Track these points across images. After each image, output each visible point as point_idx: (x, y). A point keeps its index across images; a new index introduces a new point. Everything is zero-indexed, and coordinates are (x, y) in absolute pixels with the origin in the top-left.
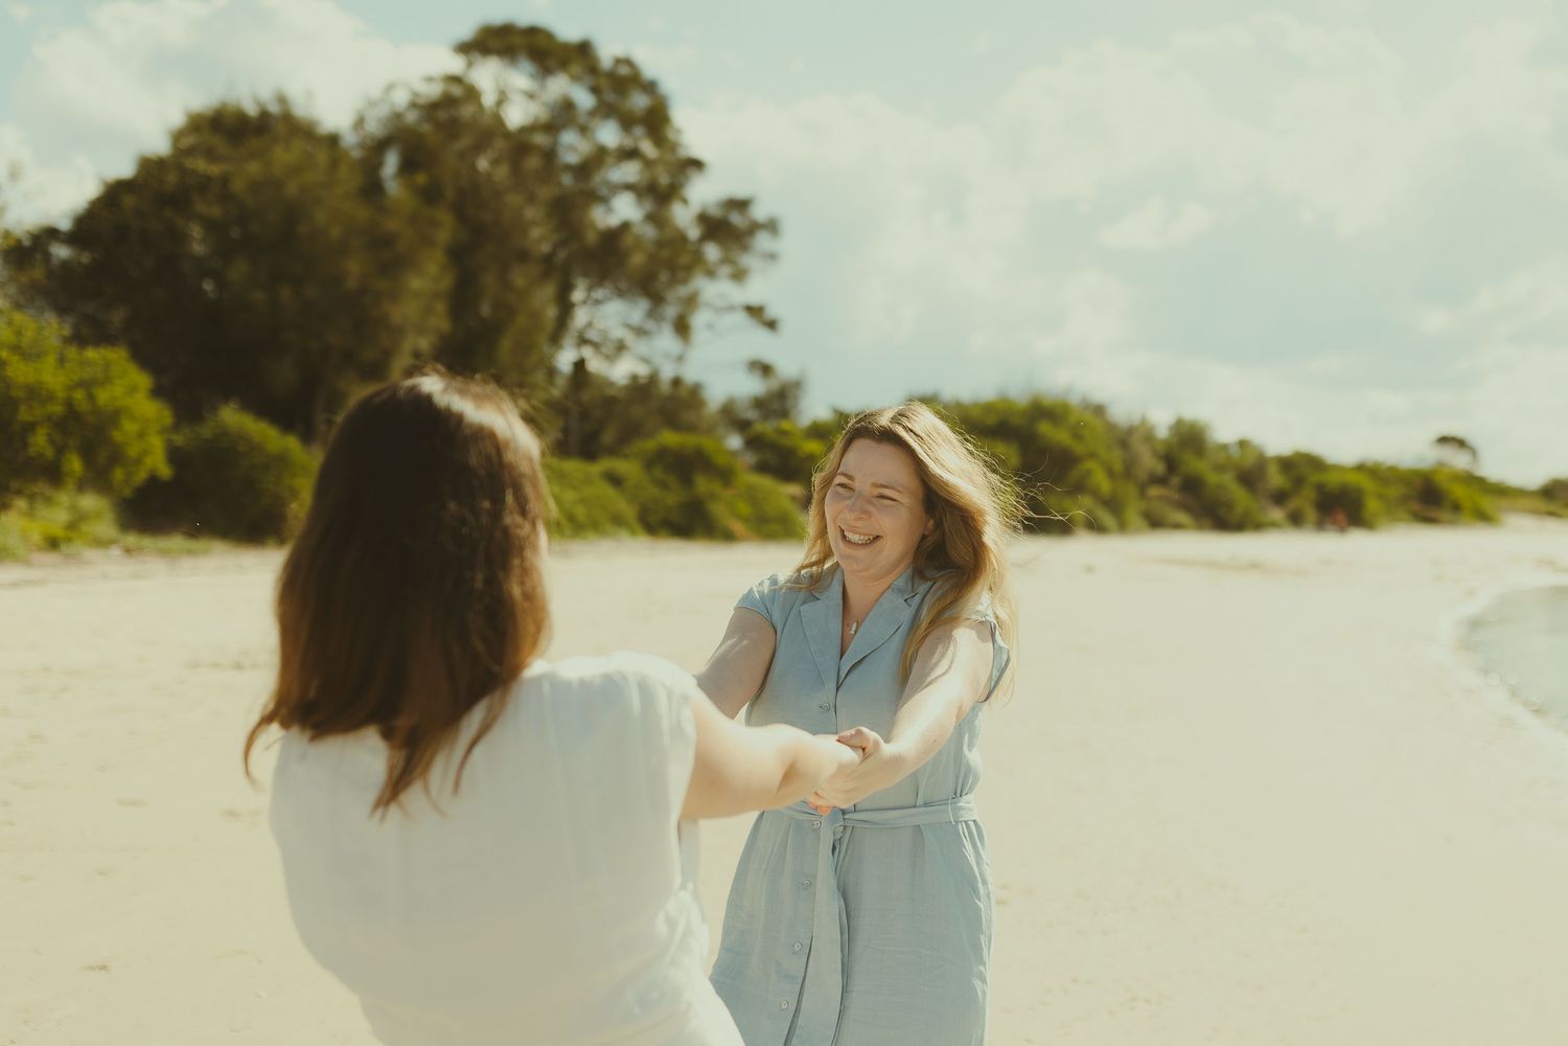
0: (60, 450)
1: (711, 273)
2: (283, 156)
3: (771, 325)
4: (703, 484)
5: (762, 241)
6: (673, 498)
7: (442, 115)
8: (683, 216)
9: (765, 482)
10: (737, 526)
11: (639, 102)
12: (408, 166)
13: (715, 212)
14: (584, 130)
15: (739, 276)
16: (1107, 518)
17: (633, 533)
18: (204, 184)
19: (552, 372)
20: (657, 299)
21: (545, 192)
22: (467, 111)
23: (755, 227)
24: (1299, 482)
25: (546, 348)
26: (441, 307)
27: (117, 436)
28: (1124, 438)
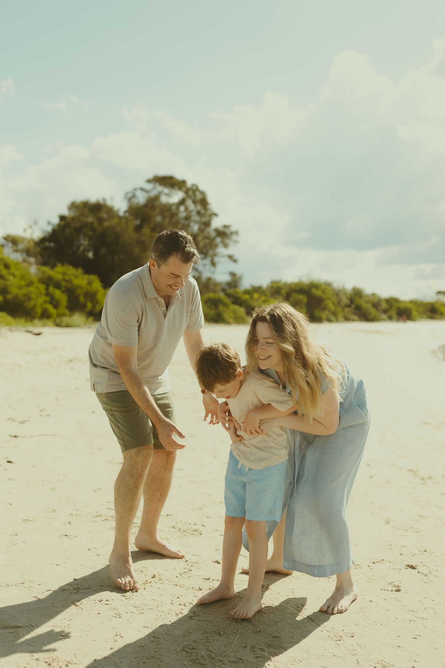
3: (235, 261)
4: (221, 308)
5: (234, 237)
6: (213, 312)
8: (211, 230)
9: (236, 307)
10: (231, 320)
11: (199, 197)
13: (220, 229)
15: (226, 246)
16: (332, 318)
20: (205, 254)
23: (232, 233)
24: (391, 306)
28: (337, 293)
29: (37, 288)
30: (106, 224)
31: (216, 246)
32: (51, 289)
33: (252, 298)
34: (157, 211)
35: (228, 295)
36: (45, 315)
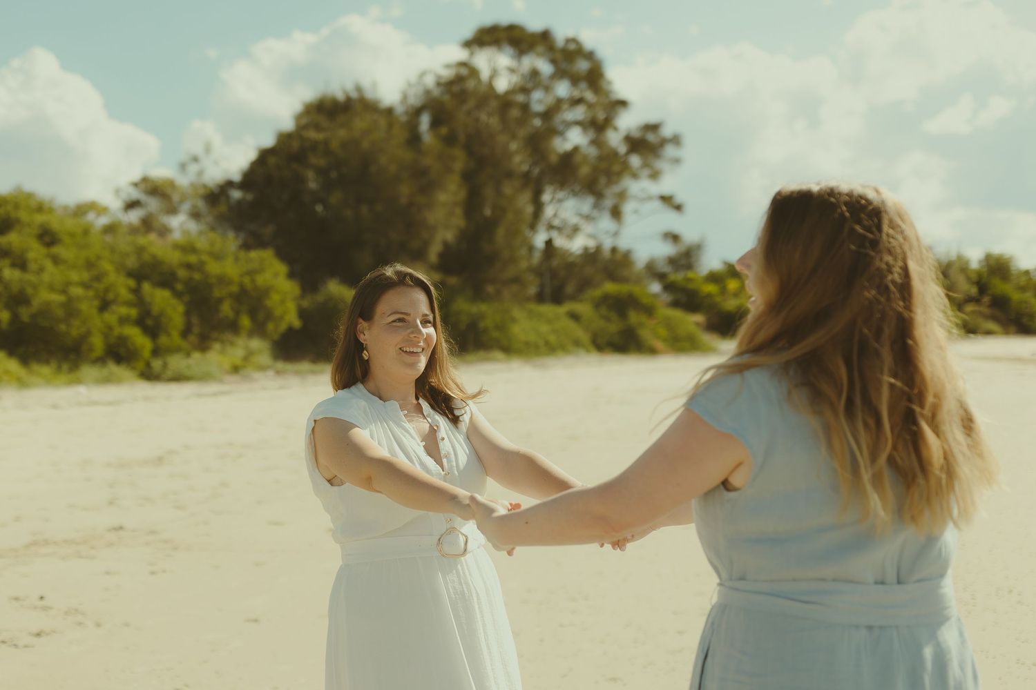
0: (237, 313)
1: (635, 176)
2: (360, 124)
3: (678, 208)
4: (634, 317)
5: (670, 151)
6: (614, 327)
7: (456, 88)
8: (614, 139)
9: (677, 314)
10: (659, 345)
11: (583, 66)
12: (435, 123)
13: (636, 134)
14: (547, 89)
15: (655, 175)
17: (588, 351)
18: (314, 146)
19: (531, 248)
20: (599, 195)
21: (523, 133)
22: (471, 84)
23: (664, 142)
25: (527, 232)
26: (459, 211)
27: (269, 303)
31: (626, 173)
33: (723, 290)
35: (670, 288)
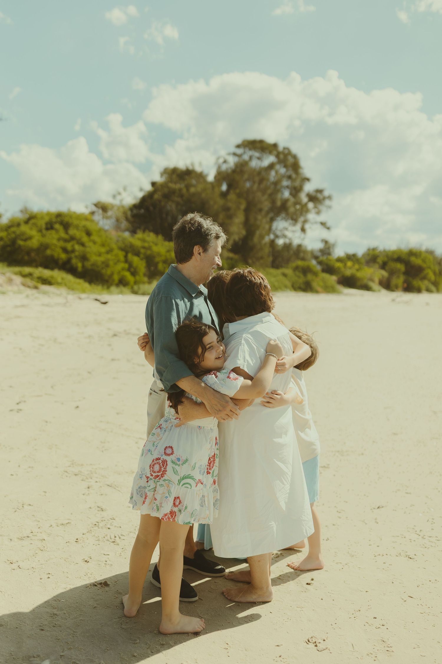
1: (310, 212)
4: (310, 277)
5: (327, 202)
6: (301, 280)
8: (303, 195)
9: (326, 276)
10: (319, 289)
11: (291, 161)
13: (312, 193)
14: (276, 170)
15: (318, 213)
16: (433, 288)
19: (263, 242)
20: (296, 221)
23: (324, 198)
29: (116, 255)
30: (192, 190)
31: (307, 211)
32: (130, 256)
33: (345, 266)
34: (246, 176)
35: (320, 263)
36: (122, 283)
